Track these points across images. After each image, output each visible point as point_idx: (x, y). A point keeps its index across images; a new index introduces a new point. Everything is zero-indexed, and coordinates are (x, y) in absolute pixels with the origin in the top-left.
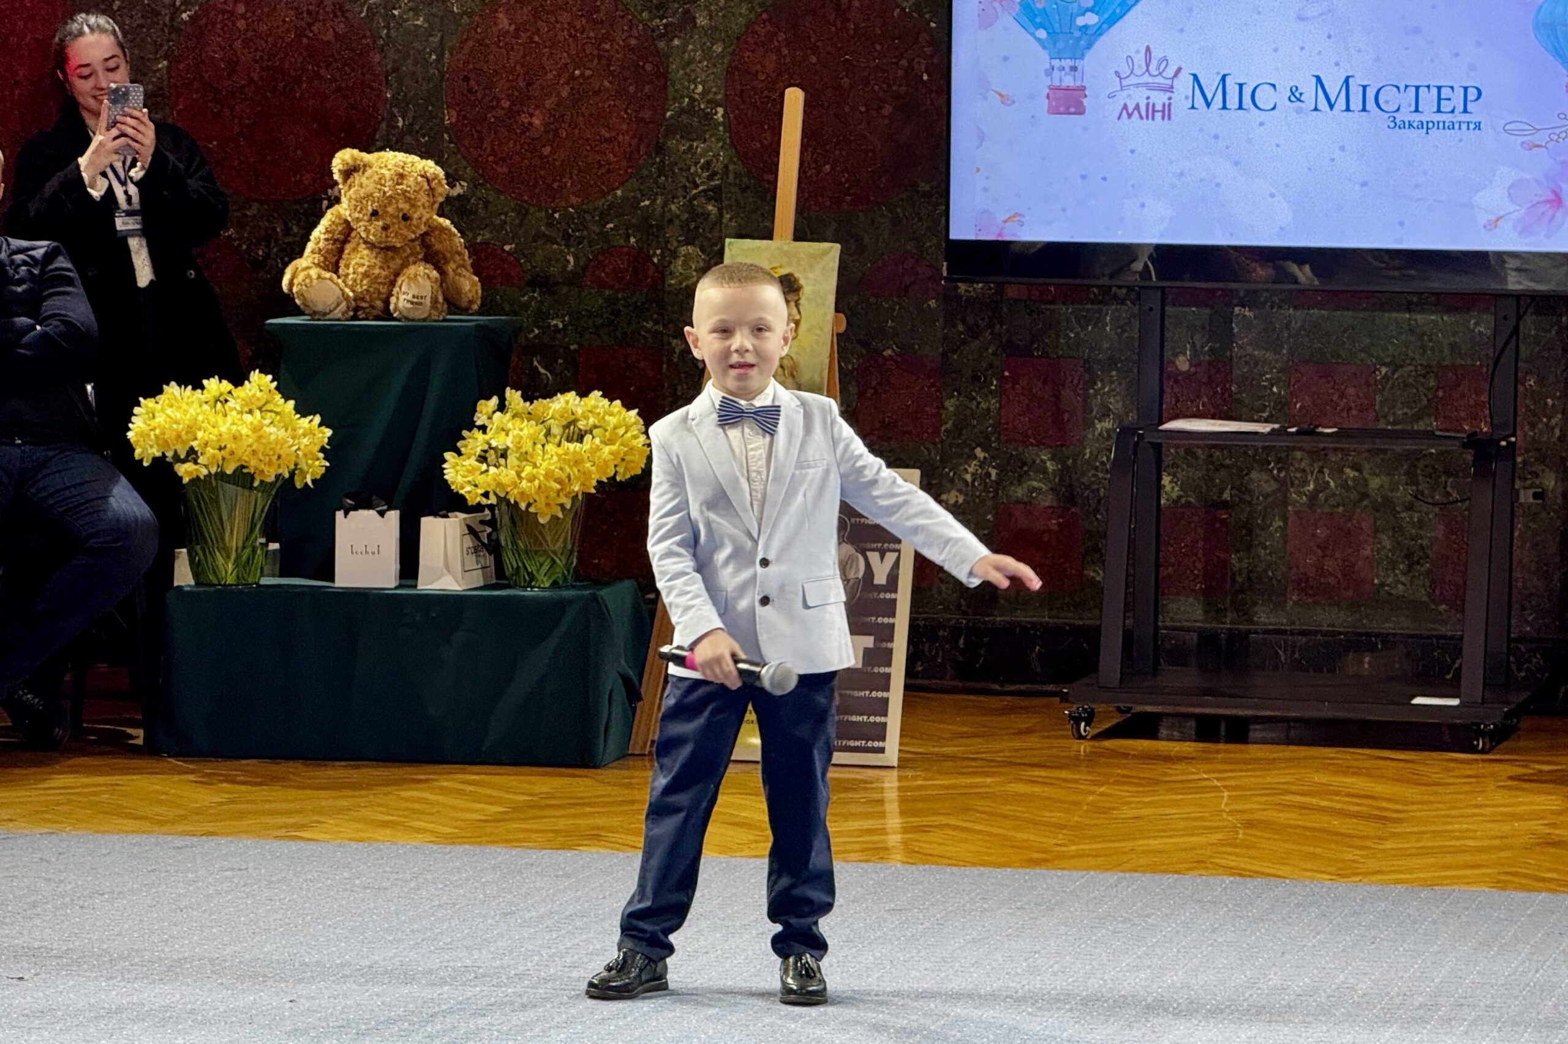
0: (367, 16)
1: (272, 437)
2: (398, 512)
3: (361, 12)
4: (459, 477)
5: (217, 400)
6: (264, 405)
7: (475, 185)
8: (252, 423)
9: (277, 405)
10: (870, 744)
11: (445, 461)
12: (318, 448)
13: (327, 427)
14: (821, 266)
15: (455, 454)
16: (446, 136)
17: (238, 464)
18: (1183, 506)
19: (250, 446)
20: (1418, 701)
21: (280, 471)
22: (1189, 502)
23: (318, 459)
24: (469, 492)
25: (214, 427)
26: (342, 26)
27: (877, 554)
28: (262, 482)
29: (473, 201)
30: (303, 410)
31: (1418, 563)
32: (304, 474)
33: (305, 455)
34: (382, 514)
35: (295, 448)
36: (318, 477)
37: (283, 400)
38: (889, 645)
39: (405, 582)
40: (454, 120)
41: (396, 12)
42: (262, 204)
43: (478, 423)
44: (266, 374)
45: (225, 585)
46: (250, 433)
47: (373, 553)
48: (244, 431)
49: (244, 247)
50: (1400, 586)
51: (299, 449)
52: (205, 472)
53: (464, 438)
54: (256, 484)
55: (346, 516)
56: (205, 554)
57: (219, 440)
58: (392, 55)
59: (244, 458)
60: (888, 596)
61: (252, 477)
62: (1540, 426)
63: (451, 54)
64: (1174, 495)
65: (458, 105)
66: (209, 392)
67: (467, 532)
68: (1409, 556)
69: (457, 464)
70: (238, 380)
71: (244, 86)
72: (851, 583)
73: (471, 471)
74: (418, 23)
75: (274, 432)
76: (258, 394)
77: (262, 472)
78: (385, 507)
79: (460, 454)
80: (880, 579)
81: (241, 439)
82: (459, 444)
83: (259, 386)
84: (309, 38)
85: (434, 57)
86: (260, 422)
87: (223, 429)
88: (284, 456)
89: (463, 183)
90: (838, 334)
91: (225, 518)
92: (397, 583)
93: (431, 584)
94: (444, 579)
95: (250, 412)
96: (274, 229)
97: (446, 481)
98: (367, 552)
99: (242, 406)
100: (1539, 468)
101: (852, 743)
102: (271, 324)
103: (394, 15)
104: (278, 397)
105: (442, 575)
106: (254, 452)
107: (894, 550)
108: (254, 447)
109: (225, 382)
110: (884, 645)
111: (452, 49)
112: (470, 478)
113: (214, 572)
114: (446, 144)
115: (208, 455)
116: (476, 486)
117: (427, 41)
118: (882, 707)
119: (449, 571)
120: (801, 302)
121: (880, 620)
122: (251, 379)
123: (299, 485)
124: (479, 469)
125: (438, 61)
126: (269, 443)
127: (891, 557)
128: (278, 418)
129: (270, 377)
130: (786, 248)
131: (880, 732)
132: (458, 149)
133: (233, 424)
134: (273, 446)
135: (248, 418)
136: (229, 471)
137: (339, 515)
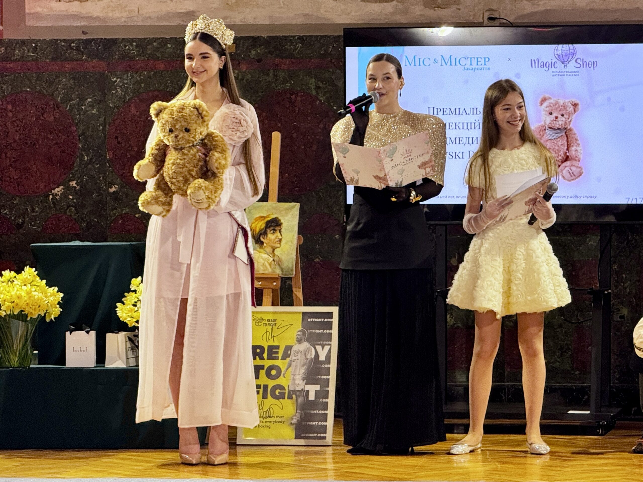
0: (70, 109)
1: (36, 297)
2: (95, 332)
3: (67, 108)
4: (124, 314)
5: (9, 281)
6: (31, 282)
7: (121, 187)
8: (26, 290)
9: (37, 282)
10: (319, 435)
11: (117, 307)
12: (57, 302)
13: (61, 292)
14: (291, 213)
15: (122, 304)
16: (107, 164)
17: (21, 309)
18: (456, 328)
19: (26, 301)
20: (570, 412)
21: (40, 313)
22: (458, 326)
23: (57, 308)
24: (129, 321)
25: (8, 292)
26: (58, 114)
27: (320, 347)
28: (31, 318)
29: (120, 194)
30: (49, 285)
31: (565, 352)
32: (50, 314)
33: (51, 305)
34: (88, 332)
35: (46, 302)
36: (57, 316)
37: (40, 280)
38: (327, 389)
39: (98, 365)
40: (111, 157)
41: (83, 107)
42: (20, 197)
43: (132, 289)
44: (32, 267)
45: (13, 367)
46: (25, 295)
47: (84, 351)
48: (23, 294)
49: (13, 218)
50: (558, 363)
51: (48, 302)
52: (4, 313)
53: (125, 297)
54: (29, 319)
55: (70, 334)
56: (4, 353)
57: (11, 299)
58: (82, 127)
59: (23, 307)
60: (326, 366)
61: (26, 316)
62: (620, 287)
63: (109, 126)
64: (452, 323)
65: (113, 149)
66: (5, 277)
67: (128, 340)
68: (561, 349)
69: (123, 308)
70: (19, 271)
71: (11, 143)
72: (309, 360)
73: (131, 311)
74: (93, 112)
75: (37, 295)
76: (29, 277)
77: (32, 313)
78: (89, 329)
79: (123, 303)
80: (322, 358)
81: (21, 298)
82: (123, 299)
83: (29, 273)
84: (42, 120)
85: (101, 128)
86: (30, 289)
87: (13, 293)
88: (42, 305)
89: (116, 186)
90: (299, 245)
91: (13, 336)
92: (95, 365)
93: (112, 364)
94: (117, 362)
95: (25, 285)
96: (27, 209)
97: (118, 316)
98: (81, 351)
99: (21, 283)
100: (620, 307)
101: (311, 435)
102: (32, 246)
103: (82, 109)
104: (38, 278)
105: (117, 361)
106: (27, 304)
107: (329, 345)
108: (28, 302)
109: (12, 272)
110: (325, 389)
111: (110, 124)
112: (129, 314)
113: (9, 362)
114: (107, 168)
115: (6, 305)
116: (133, 318)
117: (98, 120)
118: (325, 418)
119: (120, 359)
120: (282, 230)
121: (322, 377)
122: (25, 270)
123: (48, 320)
124: (134, 309)
125: (103, 129)
126: (35, 300)
127: (327, 348)
128: (38, 288)
129: (34, 269)
130: (274, 205)
131: (324, 429)
132: (114, 170)
133: (17, 291)
134: (36, 301)
135: (24, 288)
136: (16, 313)
137: (68, 333)
